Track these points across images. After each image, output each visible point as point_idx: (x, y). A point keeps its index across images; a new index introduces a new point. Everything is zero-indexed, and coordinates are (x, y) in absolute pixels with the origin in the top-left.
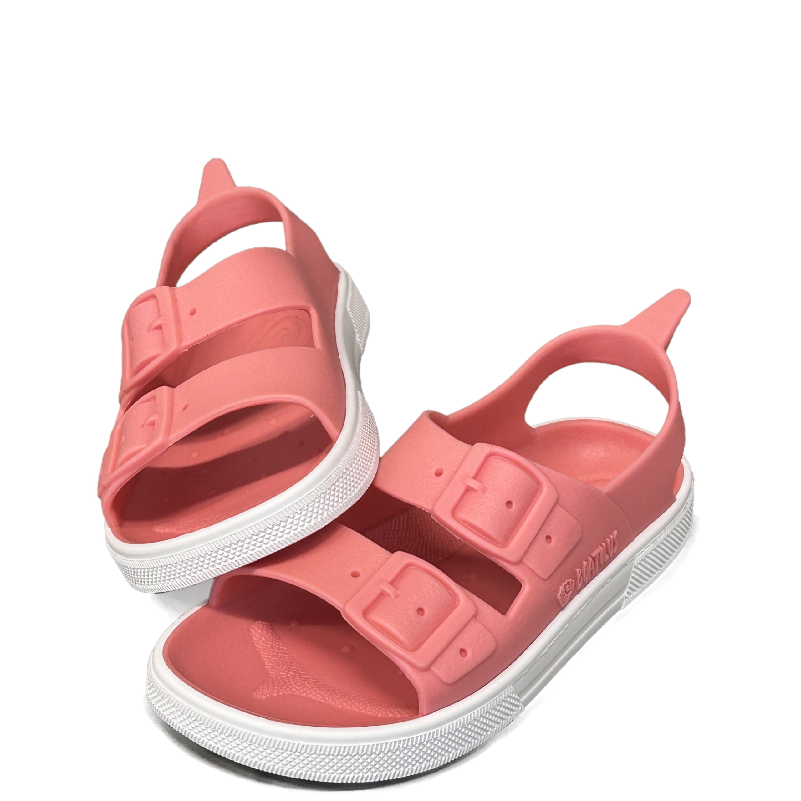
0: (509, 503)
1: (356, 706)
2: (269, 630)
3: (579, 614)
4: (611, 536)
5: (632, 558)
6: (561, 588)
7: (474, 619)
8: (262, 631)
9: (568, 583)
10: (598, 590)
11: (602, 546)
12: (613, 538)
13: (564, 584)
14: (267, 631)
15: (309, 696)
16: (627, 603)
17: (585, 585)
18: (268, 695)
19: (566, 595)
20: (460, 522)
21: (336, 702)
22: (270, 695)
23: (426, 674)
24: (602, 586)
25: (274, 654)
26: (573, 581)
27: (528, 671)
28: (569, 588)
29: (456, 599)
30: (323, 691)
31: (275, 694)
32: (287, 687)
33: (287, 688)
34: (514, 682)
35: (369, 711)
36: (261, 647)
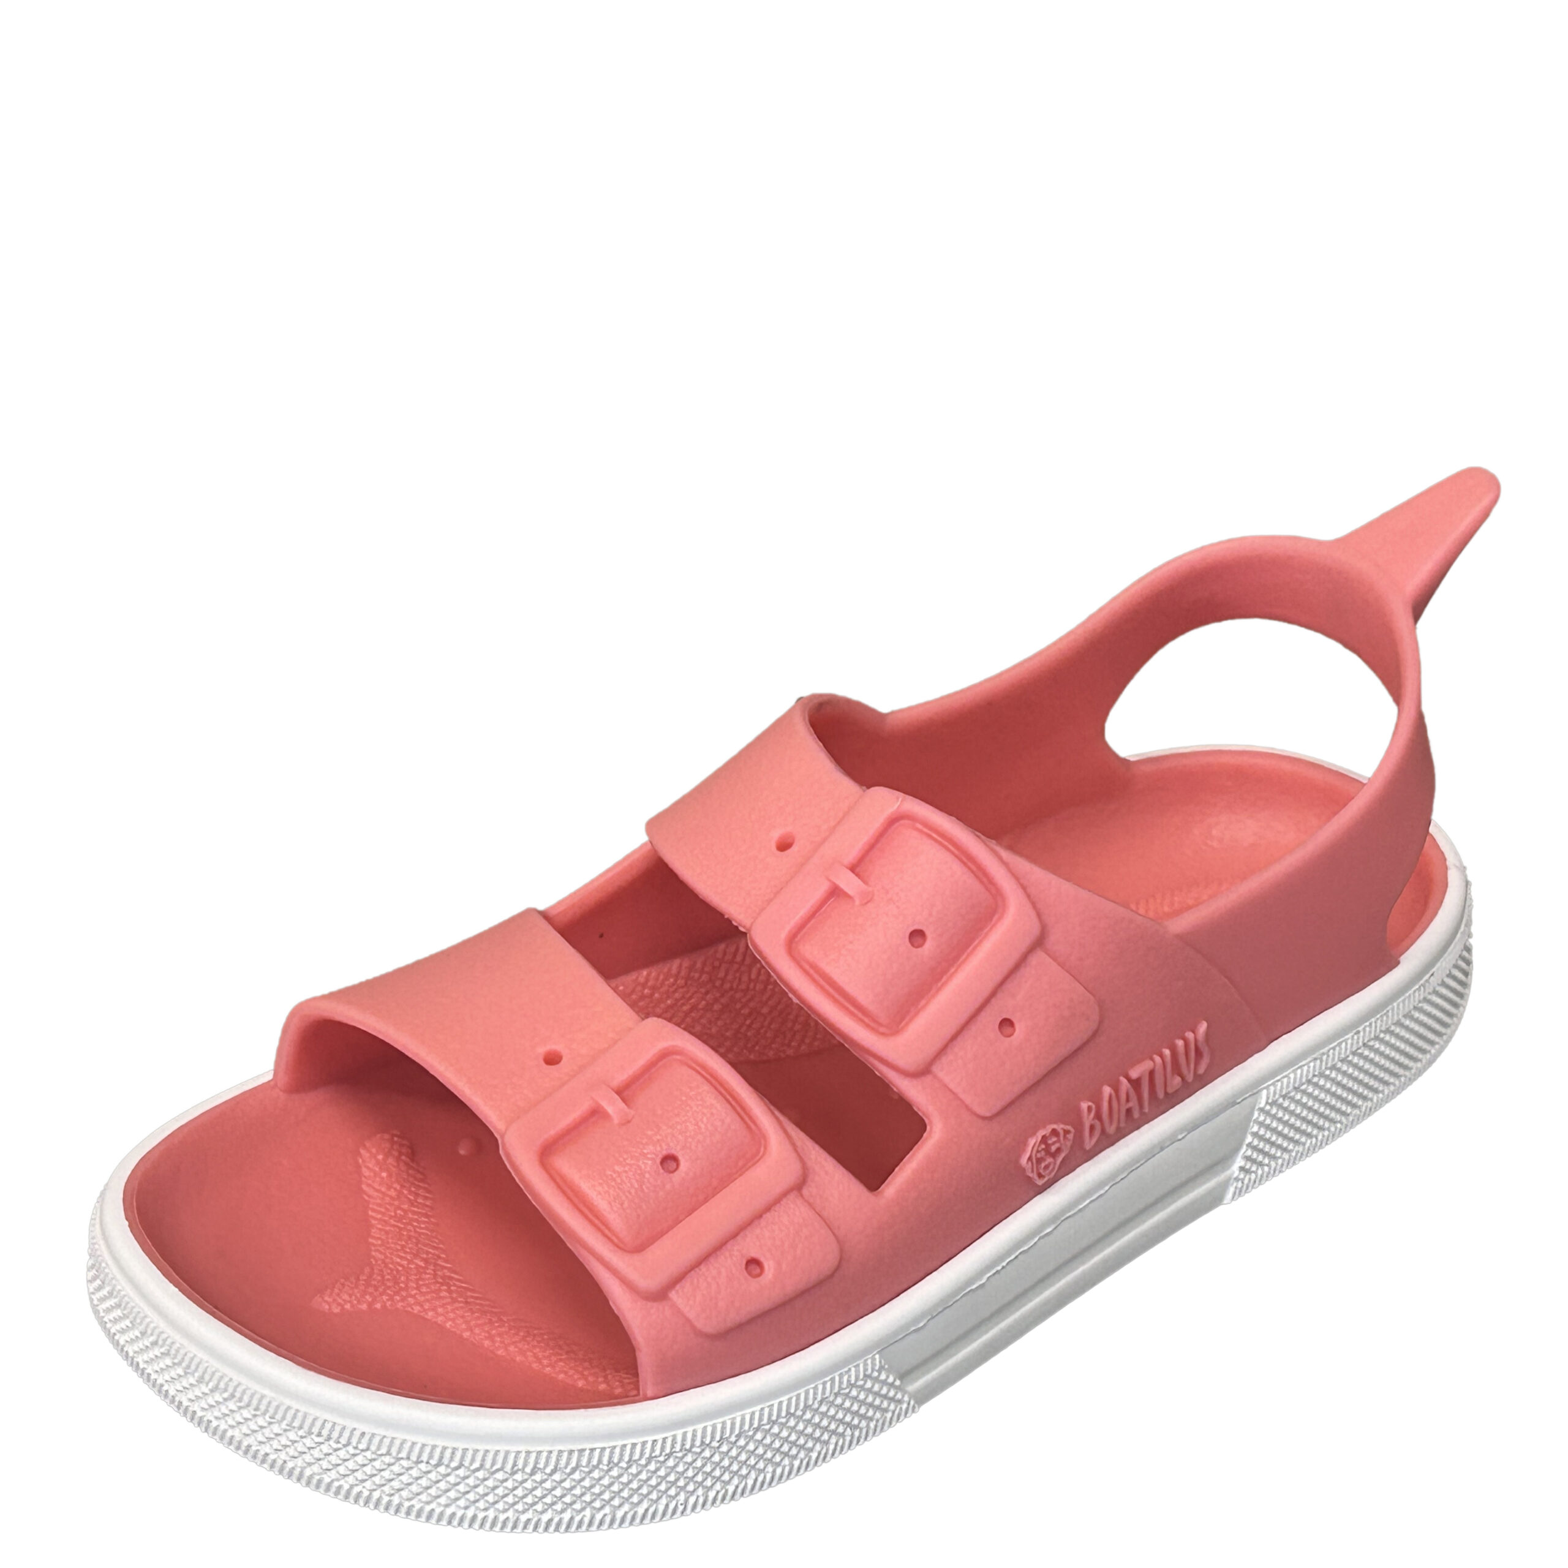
0: (917, 936)
1: (535, 1356)
2: (403, 1158)
3: (1085, 1207)
4: (1190, 1035)
5: (1253, 1088)
6: (1032, 1142)
7: (795, 1192)
8: (386, 1156)
9: (1054, 1132)
10: (1149, 1154)
11: (1161, 1056)
12: (1196, 1040)
13: (1041, 1134)
14: (398, 1159)
15: (440, 1319)
16: (1239, 1193)
17: (1108, 1140)
18: (348, 1306)
19: (1049, 1160)
20: (801, 967)
21: (493, 1341)
22: (353, 1306)
23: (654, 1307)
24: (1161, 1147)
25: (399, 1212)
26: (1069, 1128)
27: (925, 1325)
28: (1057, 1145)
29: (763, 1142)
30: (473, 1312)
31: (364, 1307)
32: (397, 1293)
33: (394, 1295)
34: (884, 1345)
35: (561, 1372)
36: (376, 1194)
